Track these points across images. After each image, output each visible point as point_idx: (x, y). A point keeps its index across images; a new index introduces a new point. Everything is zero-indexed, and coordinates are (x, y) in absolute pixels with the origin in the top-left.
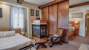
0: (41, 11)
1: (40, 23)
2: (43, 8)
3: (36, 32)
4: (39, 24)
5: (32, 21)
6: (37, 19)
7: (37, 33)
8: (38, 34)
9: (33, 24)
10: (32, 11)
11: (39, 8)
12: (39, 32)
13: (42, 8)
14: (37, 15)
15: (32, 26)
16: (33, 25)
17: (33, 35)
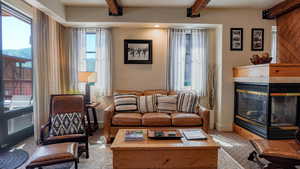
0: (274, 28)
1: (271, 75)
2: (284, 13)
3: (249, 113)
4: (266, 80)
5: (234, 69)
6: (255, 63)
8: (260, 120)
9: (239, 79)
10: (234, 36)
12: (265, 112)
13: (278, 17)
14: (257, 45)
15: (236, 89)
16: (238, 85)
17: (236, 121)
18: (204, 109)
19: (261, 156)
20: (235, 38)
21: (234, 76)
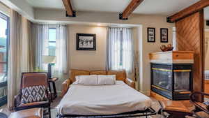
0: (174, 29)
2: (179, 19)
3: (160, 83)
4: (171, 62)
5: (150, 54)
6: (163, 51)
7: (163, 84)
8: (167, 87)
10: (150, 33)
11: (169, 20)
12: (170, 82)
13: (176, 21)
14: (164, 39)
16: (152, 65)
17: (152, 89)
18: (131, 81)
19: (164, 111)
20: (150, 34)
21: (150, 59)
